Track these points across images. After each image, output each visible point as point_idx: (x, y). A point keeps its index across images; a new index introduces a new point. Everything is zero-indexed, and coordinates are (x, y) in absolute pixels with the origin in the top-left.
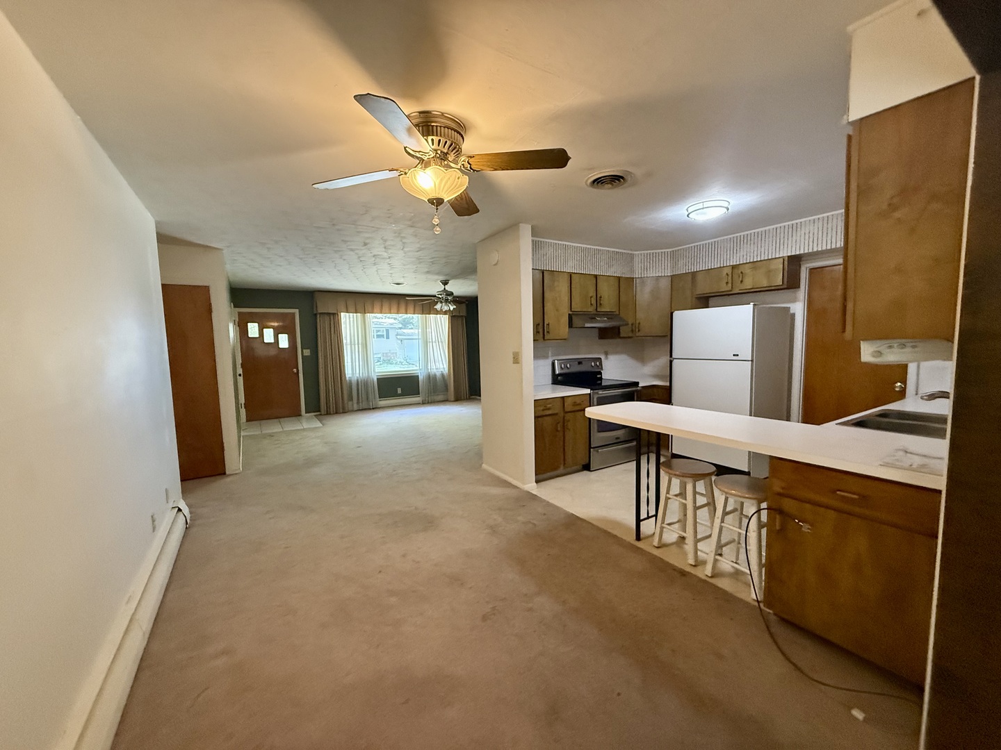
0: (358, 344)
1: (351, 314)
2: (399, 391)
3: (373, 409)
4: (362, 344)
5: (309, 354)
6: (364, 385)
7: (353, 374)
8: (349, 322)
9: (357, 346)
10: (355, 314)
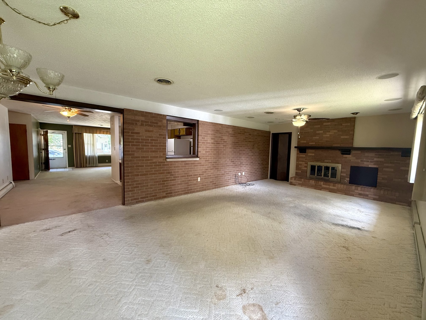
0: (90, 144)
1: (88, 134)
2: (107, 161)
3: (96, 166)
4: (92, 144)
5: (71, 147)
6: (92, 158)
7: (87, 154)
8: (87, 137)
9: (90, 145)
10: (89, 134)
